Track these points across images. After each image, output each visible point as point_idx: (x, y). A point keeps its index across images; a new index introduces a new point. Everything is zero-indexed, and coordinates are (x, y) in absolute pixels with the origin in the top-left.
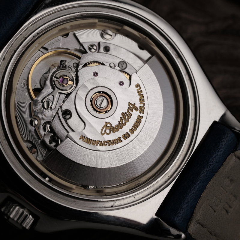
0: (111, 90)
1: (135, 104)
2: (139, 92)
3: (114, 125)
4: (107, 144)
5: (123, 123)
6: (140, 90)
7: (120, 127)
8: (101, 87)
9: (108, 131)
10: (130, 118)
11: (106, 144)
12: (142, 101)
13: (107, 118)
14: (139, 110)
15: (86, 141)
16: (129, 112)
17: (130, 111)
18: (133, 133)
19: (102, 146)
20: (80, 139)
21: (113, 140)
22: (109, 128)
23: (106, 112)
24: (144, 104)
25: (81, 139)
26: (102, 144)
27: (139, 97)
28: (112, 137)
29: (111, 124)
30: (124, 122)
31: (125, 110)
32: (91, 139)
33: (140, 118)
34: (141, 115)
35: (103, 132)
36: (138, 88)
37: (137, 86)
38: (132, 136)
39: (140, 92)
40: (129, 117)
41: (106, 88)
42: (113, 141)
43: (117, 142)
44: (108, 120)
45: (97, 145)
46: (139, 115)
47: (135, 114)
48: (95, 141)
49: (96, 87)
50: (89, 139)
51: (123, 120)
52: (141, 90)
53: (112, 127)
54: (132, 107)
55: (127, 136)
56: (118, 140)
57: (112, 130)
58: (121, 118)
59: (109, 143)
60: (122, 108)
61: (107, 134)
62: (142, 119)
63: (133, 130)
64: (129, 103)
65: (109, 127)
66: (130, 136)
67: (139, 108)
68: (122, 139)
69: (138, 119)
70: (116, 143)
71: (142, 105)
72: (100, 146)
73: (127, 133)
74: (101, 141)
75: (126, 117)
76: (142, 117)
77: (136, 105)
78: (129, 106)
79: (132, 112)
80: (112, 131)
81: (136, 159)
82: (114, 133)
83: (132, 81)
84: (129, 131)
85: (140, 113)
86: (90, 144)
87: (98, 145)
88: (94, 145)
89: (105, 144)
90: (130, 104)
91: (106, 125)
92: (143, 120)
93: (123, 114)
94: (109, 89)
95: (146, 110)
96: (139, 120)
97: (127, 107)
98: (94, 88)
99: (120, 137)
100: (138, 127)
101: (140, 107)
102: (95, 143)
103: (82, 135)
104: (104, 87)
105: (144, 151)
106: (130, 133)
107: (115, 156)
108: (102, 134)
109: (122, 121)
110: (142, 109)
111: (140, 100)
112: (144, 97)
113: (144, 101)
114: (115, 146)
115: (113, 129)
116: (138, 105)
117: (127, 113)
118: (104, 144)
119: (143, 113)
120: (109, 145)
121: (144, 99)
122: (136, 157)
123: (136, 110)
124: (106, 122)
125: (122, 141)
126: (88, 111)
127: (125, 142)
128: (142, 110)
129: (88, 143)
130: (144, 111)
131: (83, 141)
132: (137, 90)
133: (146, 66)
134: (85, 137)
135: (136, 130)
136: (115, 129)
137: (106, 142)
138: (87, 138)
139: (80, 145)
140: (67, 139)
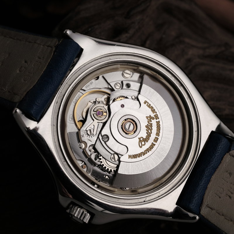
0: (131, 115)
1: (150, 115)
2: (148, 106)
3: (145, 137)
5: (149, 133)
6: (149, 105)
7: (149, 136)
8: (123, 116)
9: (143, 143)
10: (152, 126)
11: (147, 152)
12: (153, 111)
14: (155, 118)
15: (133, 157)
17: (149, 122)
18: (159, 136)
19: (145, 155)
20: (129, 158)
24: (156, 113)
25: (130, 158)
26: (144, 153)
27: (150, 109)
28: (148, 145)
29: (143, 138)
30: (149, 131)
31: (147, 123)
33: (158, 123)
34: (158, 120)
35: (141, 145)
36: (147, 103)
37: (145, 102)
38: (160, 138)
39: (149, 106)
40: (151, 126)
41: (127, 115)
42: (150, 148)
44: (139, 136)
45: (141, 156)
46: (157, 121)
47: (154, 122)
49: (121, 119)
50: (135, 155)
52: (149, 104)
54: (150, 118)
55: (156, 140)
56: (153, 145)
58: (146, 129)
59: (148, 150)
60: (143, 123)
61: (144, 145)
62: (159, 122)
63: (158, 134)
64: (146, 117)
65: (142, 140)
66: (158, 138)
67: (154, 117)
68: (154, 143)
69: (157, 124)
70: (152, 148)
71: (155, 114)
72: (143, 155)
73: (155, 137)
75: (149, 127)
76: (159, 121)
78: (147, 118)
79: (151, 121)
80: (145, 142)
82: (147, 142)
83: (140, 101)
84: (156, 135)
86: (137, 158)
87: (142, 155)
88: (140, 157)
91: (140, 140)
92: (161, 123)
93: (147, 127)
94: (129, 115)
95: (159, 116)
97: (146, 120)
98: (119, 120)
99: (153, 143)
100: (160, 130)
102: (139, 155)
103: (129, 155)
104: (125, 115)
106: (157, 137)
107: (156, 157)
108: (141, 147)
111: (152, 111)
113: (155, 110)
114: (153, 150)
115: (146, 140)
116: (153, 115)
119: (159, 119)
120: (149, 152)
122: (169, 150)
123: (153, 119)
124: (139, 138)
125: (155, 144)
126: (124, 137)
127: (157, 144)
128: (157, 117)
129: (136, 158)
131: (131, 158)
132: (147, 105)
133: (144, 85)
134: (131, 155)
135: (160, 132)
136: (147, 139)
137: (145, 150)
138: (133, 155)
139: (131, 162)
140: (121, 163)
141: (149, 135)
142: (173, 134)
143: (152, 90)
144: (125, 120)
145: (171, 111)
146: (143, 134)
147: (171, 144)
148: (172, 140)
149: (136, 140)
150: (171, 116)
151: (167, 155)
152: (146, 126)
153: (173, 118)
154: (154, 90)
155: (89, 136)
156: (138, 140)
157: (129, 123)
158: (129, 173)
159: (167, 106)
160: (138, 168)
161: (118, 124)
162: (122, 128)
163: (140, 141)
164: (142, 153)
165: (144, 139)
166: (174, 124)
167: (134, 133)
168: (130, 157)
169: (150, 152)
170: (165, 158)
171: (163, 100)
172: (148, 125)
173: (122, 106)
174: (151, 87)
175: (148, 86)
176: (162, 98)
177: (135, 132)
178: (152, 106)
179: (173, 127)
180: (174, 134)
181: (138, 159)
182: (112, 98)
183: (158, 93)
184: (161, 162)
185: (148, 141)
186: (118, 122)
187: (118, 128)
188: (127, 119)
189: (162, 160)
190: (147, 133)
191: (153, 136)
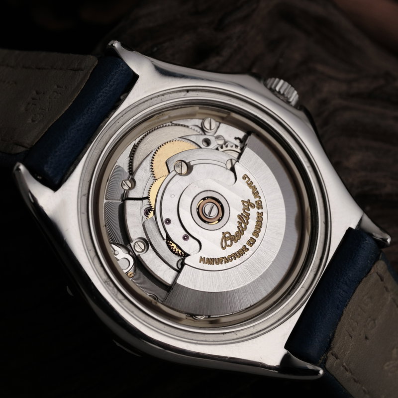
1: (249, 200)
3: (233, 233)
5: (243, 228)
6: (249, 182)
8: (204, 191)
9: (229, 242)
10: (249, 219)
11: (232, 259)
12: (256, 193)
13: (222, 227)
14: (256, 206)
15: (208, 262)
16: (246, 212)
18: (257, 236)
19: (228, 262)
20: (200, 262)
21: (237, 251)
22: (229, 239)
23: (219, 220)
24: (260, 198)
25: (202, 262)
26: (227, 260)
27: (251, 190)
28: (236, 247)
29: (229, 233)
30: (243, 225)
31: (240, 212)
32: (213, 258)
33: (260, 215)
34: (260, 211)
35: (224, 245)
36: (247, 179)
37: (245, 177)
38: (258, 241)
39: (250, 184)
40: (246, 218)
41: (210, 191)
42: (239, 253)
43: (242, 252)
44: (225, 229)
45: (222, 263)
46: (258, 212)
47: (253, 212)
48: (218, 258)
49: (198, 194)
50: (211, 258)
51: (241, 224)
52: (251, 181)
54: (248, 205)
55: (252, 242)
56: (244, 250)
58: (238, 222)
59: (235, 256)
60: (235, 210)
61: (229, 246)
62: (263, 215)
63: (256, 233)
64: (242, 201)
65: (228, 237)
66: (255, 240)
67: (255, 204)
68: (248, 247)
69: (258, 217)
70: (242, 254)
71: (257, 199)
72: (225, 263)
73: (251, 238)
74: (225, 257)
75: (243, 219)
77: (251, 201)
78: (243, 204)
79: (249, 210)
80: (233, 241)
81: (271, 265)
82: (236, 242)
83: (237, 174)
84: (253, 235)
85: (259, 209)
86: (213, 264)
87: (223, 262)
88: (219, 264)
91: (225, 236)
92: (264, 217)
93: (240, 217)
94: (213, 191)
95: (264, 204)
97: (242, 206)
98: (196, 196)
99: (245, 246)
100: (261, 227)
101: (256, 201)
102: (219, 261)
103: (201, 257)
104: (207, 191)
105: (277, 253)
106: (254, 237)
107: (246, 270)
109: (241, 226)
110: (259, 203)
111: (254, 193)
112: (256, 189)
113: (258, 193)
114: (243, 258)
115: (235, 238)
116: (253, 200)
117: (244, 214)
118: (229, 259)
119: (262, 208)
120: (235, 259)
121: (257, 191)
122: (270, 264)
123: (253, 207)
124: (223, 233)
125: (248, 249)
126: (198, 225)
127: (251, 249)
128: (259, 205)
129: (211, 264)
130: (262, 205)
131: (204, 263)
132: (247, 183)
133: (247, 150)
134: (204, 258)
135: (260, 230)
137: (230, 255)
138: (208, 258)
139: (202, 270)
140: (186, 266)
141: (241, 232)
142: (282, 239)
143: (260, 161)
145: (285, 201)
146: (232, 227)
147: (276, 255)
148: (279, 248)
149: (219, 235)
150: (284, 209)
151: (265, 272)
152: (239, 215)
153: (286, 214)
154: (262, 160)
156: (222, 236)
157: (210, 205)
158: (195, 286)
159: (280, 191)
160: (213, 282)
161: (192, 201)
163: (224, 238)
164: (223, 258)
165: (231, 237)
166: (286, 223)
168: (202, 260)
169: (238, 261)
170: (261, 276)
171: (276, 180)
172: (242, 214)
174: (258, 155)
175: (254, 151)
176: (274, 178)
178: (255, 186)
179: (285, 227)
180: (284, 240)
181: (215, 267)
183: (268, 168)
184: (253, 280)
186: (194, 199)
187: (191, 208)
188: (208, 197)
189: (255, 278)
190: (238, 227)
191: (248, 235)
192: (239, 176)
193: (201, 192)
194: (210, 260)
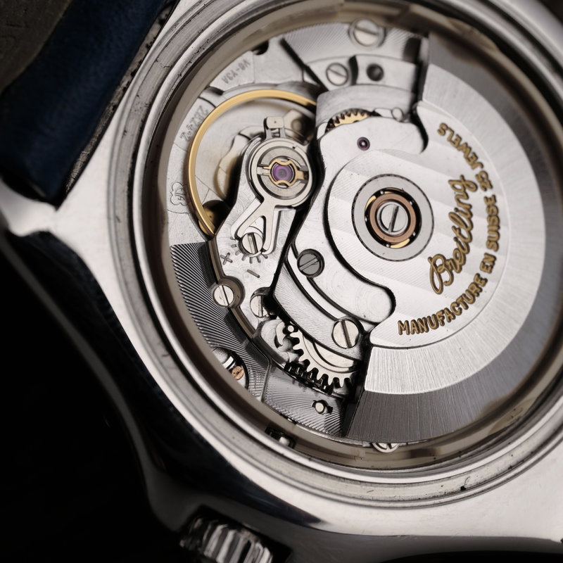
0: (395, 176)
1: (462, 177)
2: (454, 143)
3: (449, 255)
4: (461, 306)
5: (464, 238)
6: (454, 137)
7: (463, 248)
8: (370, 181)
9: (446, 276)
10: (471, 215)
11: (461, 309)
12: (472, 159)
13: (425, 247)
14: (478, 184)
15: (416, 328)
16: (463, 204)
17: (462, 200)
18: (497, 248)
19: (454, 318)
20: (401, 333)
21: (467, 290)
22: (444, 268)
24: (482, 166)
25: (404, 332)
26: (449, 314)
27: (462, 154)
28: (463, 281)
29: (442, 256)
30: (464, 232)
31: (452, 205)
32: (424, 318)
33: (491, 202)
34: (489, 193)
35: (438, 285)
36: (448, 133)
37: (443, 129)
38: (500, 256)
39: (457, 142)
40: (466, 214)
41: (382, 176)
42: (470, 292)
43: (476, 288)
44: (431, 251)
45: (443, 324)
46: (486, 197)
47: (477, 199)
48: (434, 315)
49: (361, 189)
50: (419, 319)
51: (460, 229)
52: (458, 135)
53: (448, 260)
54: (463, 187)
55: (489, 263)
57: (452, 268)
58: (453, 227)
59: (464, 301)
60: (441, 208)
61: (448, 283)
62: (495, 201)
63: (493, 243)
64: (450, 181)
65: (441, 265)
66: (495, 258)
67: (475, 180)
68: (484, 275)
69: (489, 207)
70: (476, 292)
71: (478, 170)
72: (450, 320)
73: (486, 254)
74: (447, 309)
75: (462, 218)
76: (494, 196)
77: (466, 178)
78: (453, 187)
79: (468, 197)
80: (453, 271)
82: (459, 272)
84: (488, 246)
85: (485, 189)
86: (428, 330)
87: (445, 321)
88: (438, 326)
89: (457, 309)
90: (452, 183)
91: (435, 265)
92: (500, 203)
93: (454, 216)
94: (389, 175)
95: (492, 177)
96: (491, 208)
97: (451, 194)
98: (357, 195)
99: (478, 275)
100: (499, 227)
101: (477, 176)
102: (436, 320)
103: (400, 322)
104: (376, 178)
106: (491, 252)
107: (492, 324)
108: (439, 291)
109: (460, 234)
110: (483, 179)
111: (468, 159)
112: (470, 149)
113: (477, 157)
114: (481, 300)
115: (454, 264)
116: (471, 175)
117: (460, 208)
118: (455, 310)
119: (492, 187)
120: (467, 307)
121: (474, 154)
123: (474, 187)
124: (430, 259)
125: (486, 280)
126: (378, 256)
127: (492, 279)
128: (485, 181)
129: (423, 330)
130: (490, 182)
131: (409, 333)
132: (450, 140)
133: (432, 70)
134: (407, 322)
135: (499, 234)
136: (457, 262)
137: (456, 303)
138: (414, 321)
139: (407, 348)
140: (374, 350)
144: (377, 194)
146: (443, 242)
149: (422, 265)
152: (451, 213)
154: (466, 86)
155: (247, 259)
156: (428, 266)
157: (393, 205)
158: (403, 387)
160: (435, 369)
161: (353, 208)
162: (368, 224)
163: (435, 269)
164: (443, 311)
165: (448, 263)
166: (544, 205)
167: (408, 240)
168: (403, 327)
169: (473, 309)
172: (457, 210)
173: (363, 144)
175: (446, 69)
177: (412, 239)
178: (466, 144)
181: (433, 334)
182: (323, 116)
183: (481, 98)
185: (461, 269)
186: (354, 201)
187: (353, 222)
188: (384, 190)
190: (456, 239)
191: (477, 251)
192: (431, 130)
193: (365, 184)
194: (419, 323)
